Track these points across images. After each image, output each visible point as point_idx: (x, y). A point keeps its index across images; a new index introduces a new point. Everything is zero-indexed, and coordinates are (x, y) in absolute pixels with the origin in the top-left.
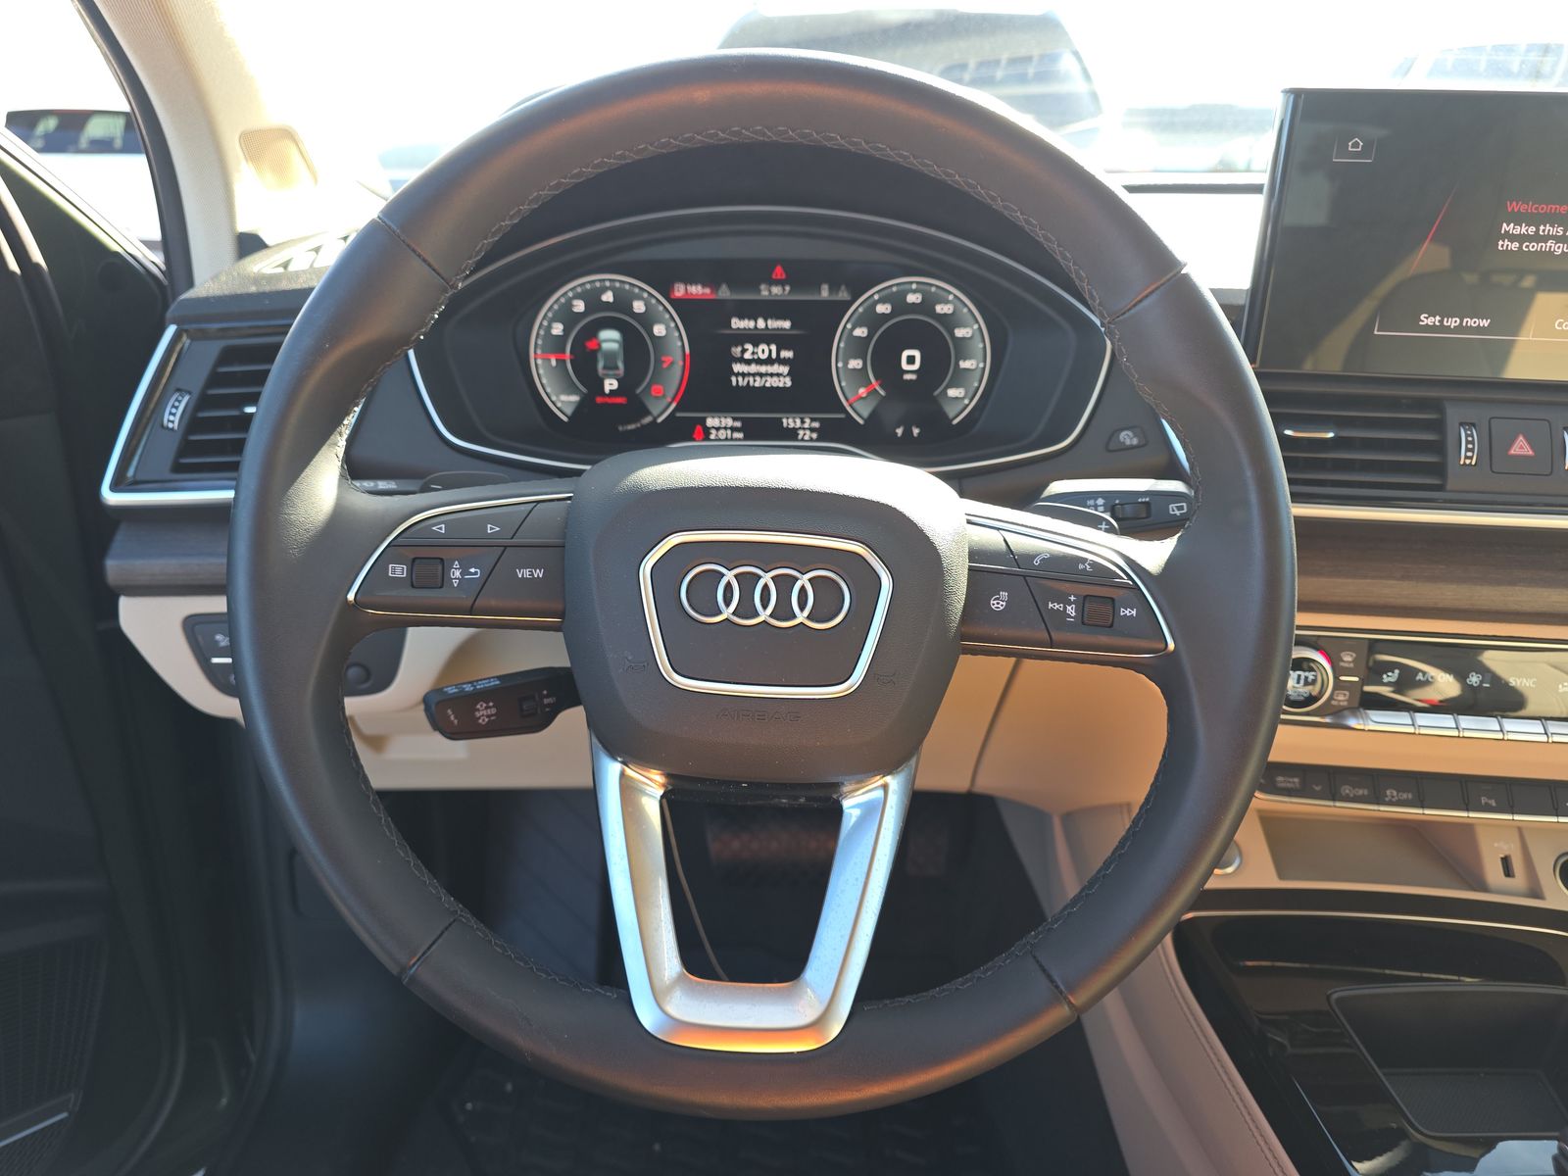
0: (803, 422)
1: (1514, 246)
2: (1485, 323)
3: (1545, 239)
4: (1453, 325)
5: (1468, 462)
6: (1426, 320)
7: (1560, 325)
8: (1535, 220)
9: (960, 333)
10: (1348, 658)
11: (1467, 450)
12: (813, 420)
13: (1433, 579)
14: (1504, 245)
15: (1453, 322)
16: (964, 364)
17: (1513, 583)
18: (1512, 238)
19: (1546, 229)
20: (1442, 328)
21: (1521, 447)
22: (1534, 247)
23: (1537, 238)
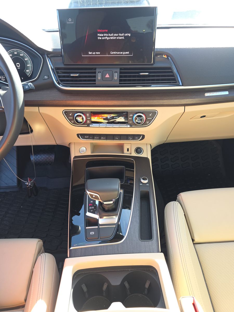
0: (2, 77)
1: (101, 38)
2: (99, 53)
3: (105, 36)
4: (94, 54)
5: (99, 79)
6: (90, 53)
7: (111, 53)
8: (103, 33)
9: (26, 59)
10: (88, 115)
11: (99, 77)
12: (3, 77)
13: (96, 100)
14: (99, 38)
15: (94, 53)
16: (28, 65)
17: (108, 100)
18: (100, 37)
19: (105, 35)
20: (92, 55)
21: (107, 76)
22: (103, 38)
23: (104, 36)
